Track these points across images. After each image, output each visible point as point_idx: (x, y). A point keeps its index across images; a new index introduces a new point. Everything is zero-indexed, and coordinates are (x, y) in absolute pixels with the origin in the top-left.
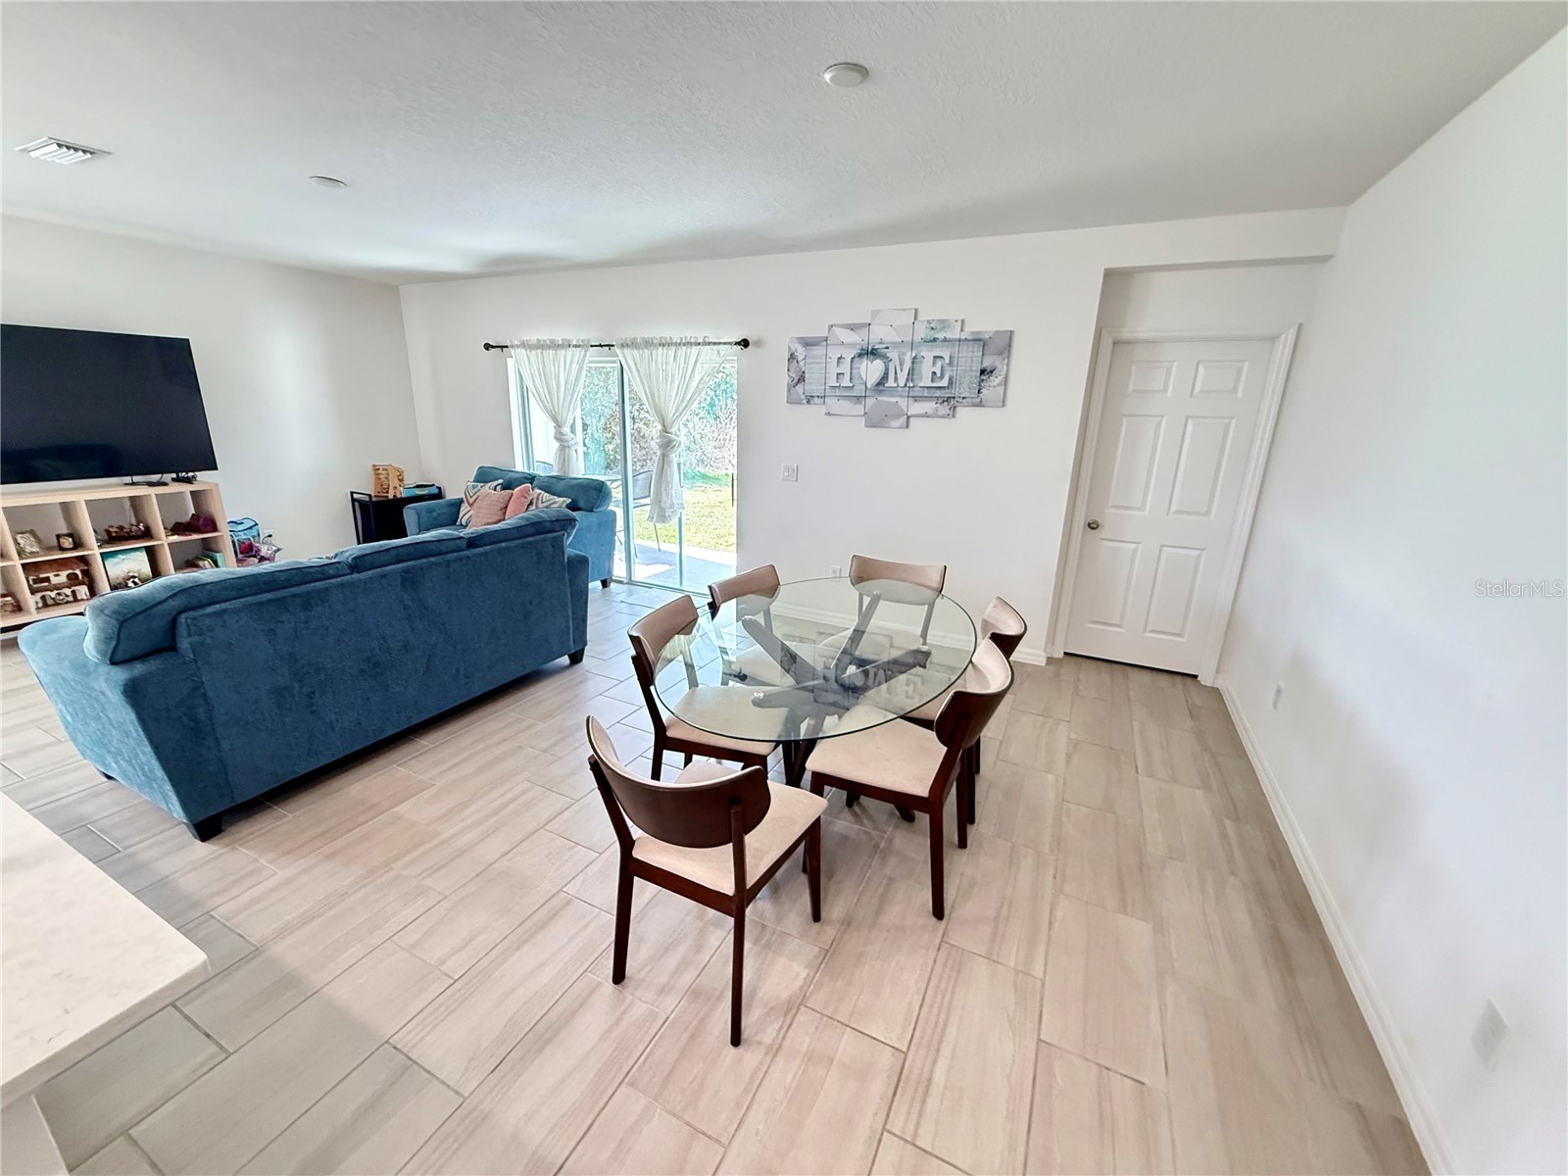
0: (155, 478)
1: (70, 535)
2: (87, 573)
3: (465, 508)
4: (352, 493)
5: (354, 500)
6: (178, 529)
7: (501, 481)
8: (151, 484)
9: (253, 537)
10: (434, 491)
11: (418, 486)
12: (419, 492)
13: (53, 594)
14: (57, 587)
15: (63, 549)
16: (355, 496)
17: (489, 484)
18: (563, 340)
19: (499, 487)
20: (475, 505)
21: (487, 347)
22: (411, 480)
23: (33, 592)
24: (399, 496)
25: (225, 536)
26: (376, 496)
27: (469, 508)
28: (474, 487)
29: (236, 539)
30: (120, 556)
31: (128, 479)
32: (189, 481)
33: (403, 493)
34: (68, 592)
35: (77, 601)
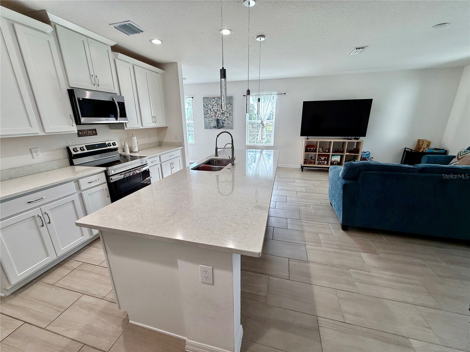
0: (350, 137)
1: (328, 149)
2: (328, 159)
3: (455, 160)
4: (405, 148)
5: (405, 151)
6: (350, 152)
8: (348, 139)
9: (367, 157)
10: (443, 151)
11: (435, 149)
12: (434, 151)
13: (321, 162)
14: (322, 160)
15: (326, 152)
20: (461, 160)
22: (432, 146)
23: (318, 160)
24: (424, 151)
25: (360, 155)
26: (415, 150)
27: (457, 160)
28: (465, 152)
29: (362, 157)
30: (335, 156)
31: (344, 137)
32: (357, 139)
33: (427, 150)
34: (323, 162)
35: (324, 164)
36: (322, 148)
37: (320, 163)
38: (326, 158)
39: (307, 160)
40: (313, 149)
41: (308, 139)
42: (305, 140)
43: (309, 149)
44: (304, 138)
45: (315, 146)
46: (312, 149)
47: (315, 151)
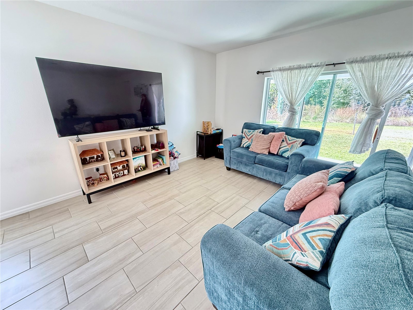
1: (124, 151)
2: (128, 166)
3: (245, 140)
4: (197, 132)
5: (197, 134)
7: (262, 130)
9: (172, 149)
10: (221, 131)
12: (217, 131)
14: (119, 171)
16: (198, 133)
17: (256, 131)
18: (307, 64)
19: (261, 132)
21: (258, 73)
23: (113, 173)
25: (167, 150)
26: (204, 133)
27: (247, 140)
28: (248, 131)
30: (137, 159)
31: (139, 129)
32: (158, 129)
34: (122, 172)
35: (124, 175)
36: (113, 150)
37: (117, 176)
38: (125, 165)
39: (91, 178)
40: (98, 157)
41: (79, 140)
42: (74, 145)
43: (88, 159)
44: (69, 141)
45: (99, 149)
46: (95, 156)
47: (103, 159)
